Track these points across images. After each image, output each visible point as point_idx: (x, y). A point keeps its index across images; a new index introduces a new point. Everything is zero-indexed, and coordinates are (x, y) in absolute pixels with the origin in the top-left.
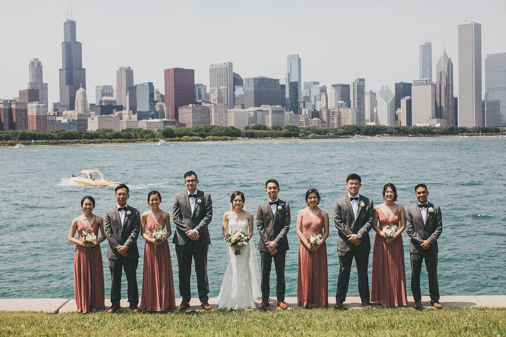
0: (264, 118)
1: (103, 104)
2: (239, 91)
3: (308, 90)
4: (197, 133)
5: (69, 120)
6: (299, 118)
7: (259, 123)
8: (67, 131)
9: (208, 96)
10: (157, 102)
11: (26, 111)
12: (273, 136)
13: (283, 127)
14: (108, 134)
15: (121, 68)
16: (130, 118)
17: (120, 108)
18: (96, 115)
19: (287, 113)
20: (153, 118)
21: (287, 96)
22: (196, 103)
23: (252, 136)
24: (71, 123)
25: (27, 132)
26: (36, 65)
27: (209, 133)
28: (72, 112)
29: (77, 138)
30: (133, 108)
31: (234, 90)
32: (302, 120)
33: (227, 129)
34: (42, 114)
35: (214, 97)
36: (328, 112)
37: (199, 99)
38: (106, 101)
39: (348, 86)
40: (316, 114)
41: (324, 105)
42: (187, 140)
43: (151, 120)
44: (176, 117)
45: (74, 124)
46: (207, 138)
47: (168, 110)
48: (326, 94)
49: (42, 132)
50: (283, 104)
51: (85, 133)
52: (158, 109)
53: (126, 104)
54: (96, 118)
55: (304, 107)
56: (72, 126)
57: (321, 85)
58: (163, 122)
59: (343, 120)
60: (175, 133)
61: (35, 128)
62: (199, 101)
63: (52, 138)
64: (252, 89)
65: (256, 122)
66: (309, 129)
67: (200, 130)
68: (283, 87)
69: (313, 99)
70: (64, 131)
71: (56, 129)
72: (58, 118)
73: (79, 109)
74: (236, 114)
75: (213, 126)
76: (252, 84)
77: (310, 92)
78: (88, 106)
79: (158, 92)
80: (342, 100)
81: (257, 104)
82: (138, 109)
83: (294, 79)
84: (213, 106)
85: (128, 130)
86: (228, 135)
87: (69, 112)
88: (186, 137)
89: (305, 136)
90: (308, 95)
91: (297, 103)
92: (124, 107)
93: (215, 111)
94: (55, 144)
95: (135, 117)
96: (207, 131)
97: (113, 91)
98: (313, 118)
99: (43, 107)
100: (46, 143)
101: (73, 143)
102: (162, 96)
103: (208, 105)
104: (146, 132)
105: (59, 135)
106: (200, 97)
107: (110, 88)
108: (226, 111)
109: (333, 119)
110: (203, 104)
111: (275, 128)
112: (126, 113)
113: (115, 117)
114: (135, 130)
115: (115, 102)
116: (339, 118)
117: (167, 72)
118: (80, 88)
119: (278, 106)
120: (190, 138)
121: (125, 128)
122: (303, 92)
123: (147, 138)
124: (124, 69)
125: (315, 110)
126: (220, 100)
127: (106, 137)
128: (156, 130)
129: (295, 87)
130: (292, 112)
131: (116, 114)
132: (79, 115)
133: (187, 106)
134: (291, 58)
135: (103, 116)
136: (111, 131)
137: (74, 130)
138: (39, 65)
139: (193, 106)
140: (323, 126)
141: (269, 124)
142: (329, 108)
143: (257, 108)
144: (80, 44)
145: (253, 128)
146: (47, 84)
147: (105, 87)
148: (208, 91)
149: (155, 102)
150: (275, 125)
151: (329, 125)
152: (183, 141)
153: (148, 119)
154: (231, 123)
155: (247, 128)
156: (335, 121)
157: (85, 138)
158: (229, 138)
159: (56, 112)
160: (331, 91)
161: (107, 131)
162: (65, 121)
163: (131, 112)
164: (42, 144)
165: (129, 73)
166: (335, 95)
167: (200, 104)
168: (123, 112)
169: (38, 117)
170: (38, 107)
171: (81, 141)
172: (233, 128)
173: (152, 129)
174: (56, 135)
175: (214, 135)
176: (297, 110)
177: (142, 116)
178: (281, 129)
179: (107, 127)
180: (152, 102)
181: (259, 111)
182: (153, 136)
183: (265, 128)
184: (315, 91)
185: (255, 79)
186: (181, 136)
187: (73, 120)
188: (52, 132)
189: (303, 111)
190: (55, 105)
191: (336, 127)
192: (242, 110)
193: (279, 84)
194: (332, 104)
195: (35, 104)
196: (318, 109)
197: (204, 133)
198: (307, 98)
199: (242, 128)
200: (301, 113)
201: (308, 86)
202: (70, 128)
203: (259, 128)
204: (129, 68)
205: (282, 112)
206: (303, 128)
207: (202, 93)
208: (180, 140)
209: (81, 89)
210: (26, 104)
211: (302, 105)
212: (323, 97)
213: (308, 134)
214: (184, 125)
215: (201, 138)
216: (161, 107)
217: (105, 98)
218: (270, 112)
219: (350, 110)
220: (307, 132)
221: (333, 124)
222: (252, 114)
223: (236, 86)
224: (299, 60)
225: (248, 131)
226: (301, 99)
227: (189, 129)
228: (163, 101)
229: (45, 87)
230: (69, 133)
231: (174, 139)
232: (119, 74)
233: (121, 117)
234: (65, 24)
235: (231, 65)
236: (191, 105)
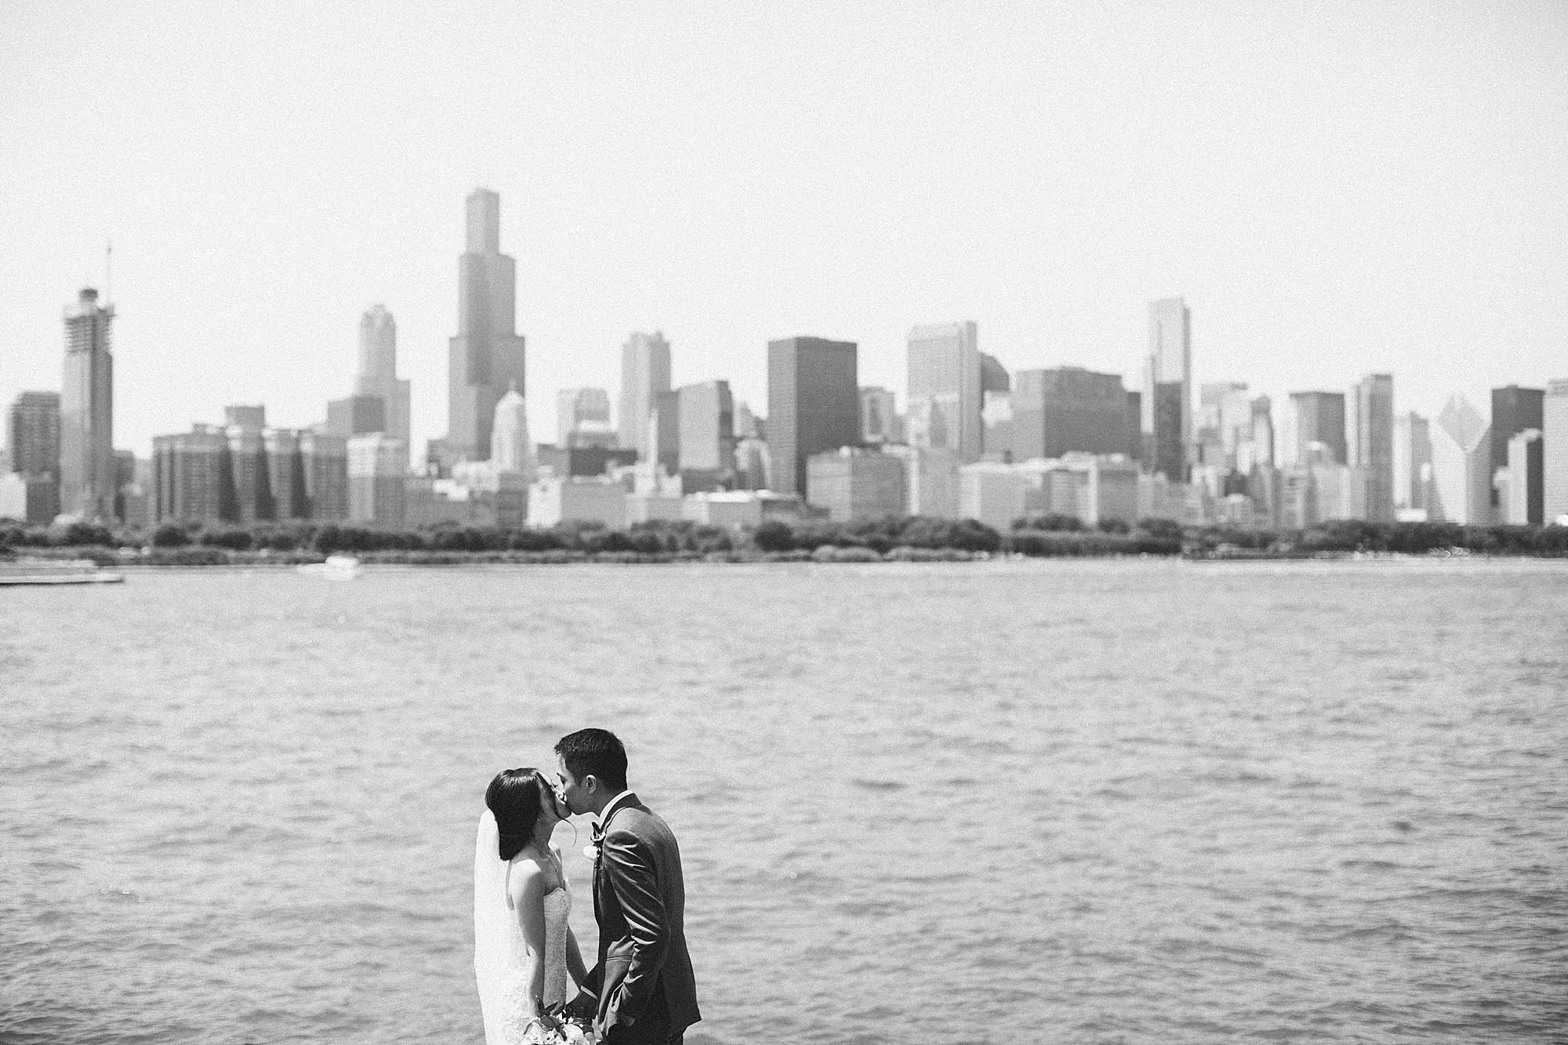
0: (1072, 495)
1: (580, 444)
2: (997, 410)
3: (1213, 409)
4: (863, 539)
5: (471, 493)
6: (1183, 495)
7: (1058, 507)
8: (466, 524)
9: (899, 424)
10: (741, 439)
11: (343, 462)
12: (1096, 550)
13: (1132, 523)
14: (586, 536)
15: (635, 337)
16: (658, 489)
17: (630, 457)
18: (556, 475)
19: (1145, 480)
20: (728, 486)
21: (1148, 424)
22: (863, 445)
23: (1034, 549)
24: (477, 500)
25: (344, 524)
26: (378, 323)
27: (902, 539)
28: (482, 467)
29: (494, 548)
30: (669, 460)
31: (982, 405)
32: (1194, 501)
33: (955, 529)
34: (391, 471)
35: (918, 426)
36: (1277, 476)
37: (873, 432)
38: (588, 436)
39: (1339, 398)
40: (1234, 483)
41: (1263, 456)
42: (833, 559)
43: (721, 496)
44: (801, 487)
45: (487, 504)
46: (893, 553)
47: (775, 464)
48: (1270, 423)
49: (388, 528)
50: (1134, 453)
51: (519, 534)
52: (744, 464)
53: (649, 444)
54: (555, 486)
55: (1201, 459)
56: (481, 510)
57: (1253, 394)
58: (759, 503)
59: (1322, 504)
60: (795, 535)
61: (370, 515)
62: (870, 438)
63: (416, 544)
64: (1036, 403)
65: (1049, 502)
66: (1214, 530)
67: (872, 528)
68: (1135, 398)
69: (1227, 436)
70: (453, 523)
71: (431, 520)
72: (440, 486)
73: (503, 459)
74: (987, 480)
75: (913, 519)
76: (1036, 387)
77: (1220, 415)
78: (533, 450)
79: (746, 411)
80: (1320, 439)
81: (1053, 451)
82: (686, 461)
83: (1170, 374)
84: (914, 454)
85: (653, 525)
86: (959, 546)
87: (474, 468)
88: (827, 550)
89: (1205, 547)
90: (1214, 422)
91: (1178, 448)
92: (641, 452)
93: (922, 470)
94: (425, 562)
95: (673, 485)
96: (893, 532)
97: (607, 404)
98: (1227, 493)
99: (397, 450)
100: (399, 561)
101: (479, 561)
102: (758, 422)
103: (899, 451)
104: (706, 533)
105: (439, 535)
106: (876, 427)
107: (601, 395)
108: (954, 471)
109: (1291, 501)
110: (887, 449)
111: (1106, 526)
112: (645, 473)
113: (615, 485)
114: (674, 525)
115: (613, 437)
116: (1311, 496)
117: (774, 347)
118: (509, 393)
119: (1118, 458)
120: (841, 553)
121: (642, 517)
122: (1197, 414)
123: (707, 550)
124: (643, 336)
125: (1234, 471)
126: (938, 435)
127: (580, 545)
128: (737, 526)
129: (1171, 400)
130: (1161, 477)
131: (617, 473)
132: (504, 477)
133: (835, 455)
134: (1161, 307)
135: (578, 479)
136: (598, 527)
137: (486, 521)
138: (389, 324)
139: (852, 455)
140: (1258, 522)
141: (1090, 515)
142: (1279, 463)
143: (1053, 463)
144: (509, 263)
145: (1039, 525)
146: (408, 382)
147: (584, 393)
148: (901, 408)
149: (734, 441)
150: (1107, 518)
151: (1277, 519)
152: (817, 561)
153: (712, 490)
154: (971, 508)
155: (1019, 525)
156: (1299, 507)
157: (518, 546)
158: (963, 554)
159: (434, 469)
160: (1284, 414)
161: (587, 527)
162: (457, 492)
163: (662, 469)
164: (387, 561)
165: (660, 352)
166: (1300, 427)
167: (876, 447)
168: (638, 469)
169: (380, 482)
170: (381, 450)
171: (505, 555)
172: (975, 525)
173: (724, 523)
174: (428, 537)
175: (915, 545)
176: (1176, 469)
177: (694, 482)
178: (1125, 529)
179: (588, 515)
180: (728, 439)
181: (1058, 470)
182: (726, 545)
183: (1075, 525)
184: (1237, 413)
185: (1048, 373)
186: (811, 544)
187: (485, 493)
188: (420, 528)
189: (1197, 474)
190: (433, 446)
191: (1300, 523)
192: (1004, 469)
193: (1121, 390)
194: (1287, 455)
195: (372, 441)
196: (1244, 468)
197: (884, 537)
198: (1210, 435)
199: (1002, 525)
200: (1189, 479)
201: (1213, 396)
202: (473, 516)
203: (1055, 523)
204: (660, 335)
205: (1132, 476)
206: (1196, 528)
207: (884, 415)
208: (808, 559)
209: (511, 399)
210: (343, 441)
211: (1192, 455)
212: (1262, 432)
213: (1212, 546)
214: (823, 512)
215: (874, 554)
216: (755, 455)
217: (587, 426)
218: (1093, 478)
219: (1345, 473)
220: (1210, 538)
221: (1292, 515)
222: (1038, 482)
223: (988, 395)
224: (1186, 314)
225: (1024, 533)
226: (1192, 435)
227: (839, 526)
228: (762, 436)
229: (402, 391)
230: (468, 530)
231: (791, 554)
232: (629, 351)
233: (629, 484)
234: (470, 200)
235: (972, 327)
236: (845, 451)
